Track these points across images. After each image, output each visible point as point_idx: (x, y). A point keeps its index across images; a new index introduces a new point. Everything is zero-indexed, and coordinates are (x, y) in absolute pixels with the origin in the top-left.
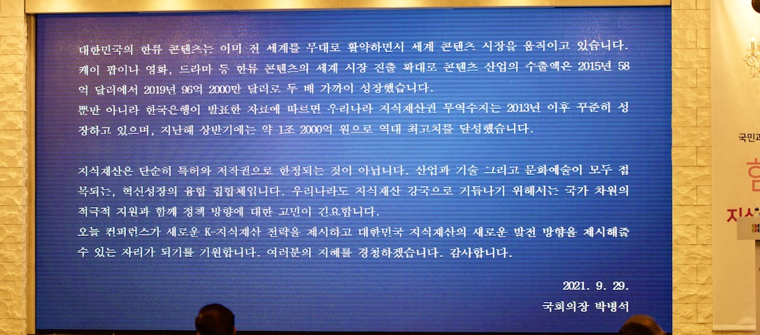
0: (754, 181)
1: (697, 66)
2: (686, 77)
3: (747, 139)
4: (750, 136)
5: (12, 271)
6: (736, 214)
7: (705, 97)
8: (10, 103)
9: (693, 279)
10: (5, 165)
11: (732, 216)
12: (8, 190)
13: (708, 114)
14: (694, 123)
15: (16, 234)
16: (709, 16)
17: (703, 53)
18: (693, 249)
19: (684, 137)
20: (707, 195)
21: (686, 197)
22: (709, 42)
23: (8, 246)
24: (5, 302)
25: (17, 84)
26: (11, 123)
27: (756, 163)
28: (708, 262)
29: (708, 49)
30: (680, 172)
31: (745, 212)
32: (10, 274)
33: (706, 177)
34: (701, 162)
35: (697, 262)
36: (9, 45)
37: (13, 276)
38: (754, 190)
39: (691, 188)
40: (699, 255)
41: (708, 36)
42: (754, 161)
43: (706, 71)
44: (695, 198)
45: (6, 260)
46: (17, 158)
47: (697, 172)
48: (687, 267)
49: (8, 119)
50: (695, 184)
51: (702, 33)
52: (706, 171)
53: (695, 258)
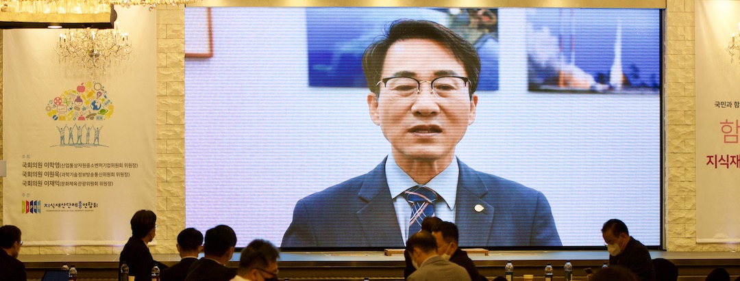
0: (725, 136)
1: (685, 53)
2: (678, 61)
3: (720, 106)
4: (722, 103)
5: (177, 203)
6: (713, 160)
7: (691, 75)
8: (175, 75)
9: (682, 206)
10: (172, 122)
11: (710, 161)
12: (174, 141)
13: (693, 88)
14: (683, 94)
15: (180, 175)
16: (694, 17)
17: (689, 44)
18: (683, 185)
19: (676, 104)
20: (693, 146)
21: (678, 147)
22: (693, 36)
23: (174, 184)
24: (172, 227)
25: (180, 61)
26: (177, 91)
27: (727, 123)
28: (693, 194)
29: (693, 40)
30: (673, 129)
31: (719, 158)
32: (176, 205)
33: (691, 133)
34: (688, 122)
35: (685, 194)
36: (174, 31)
37: (178, 207)
38: (725, 142)
39: (681, 140)
40: (686, 188)
41: (693, 32)
42: (725, 121)
43: (691, 56)
44: (683, 148)
45: (173, 195)
46: (181, 117)
47: (685, 129)
48: (678, 198)
49: (174, 87)
50: (683, 137)
51: (688, 29)
52: (692, 129)
53: (684, 191)
